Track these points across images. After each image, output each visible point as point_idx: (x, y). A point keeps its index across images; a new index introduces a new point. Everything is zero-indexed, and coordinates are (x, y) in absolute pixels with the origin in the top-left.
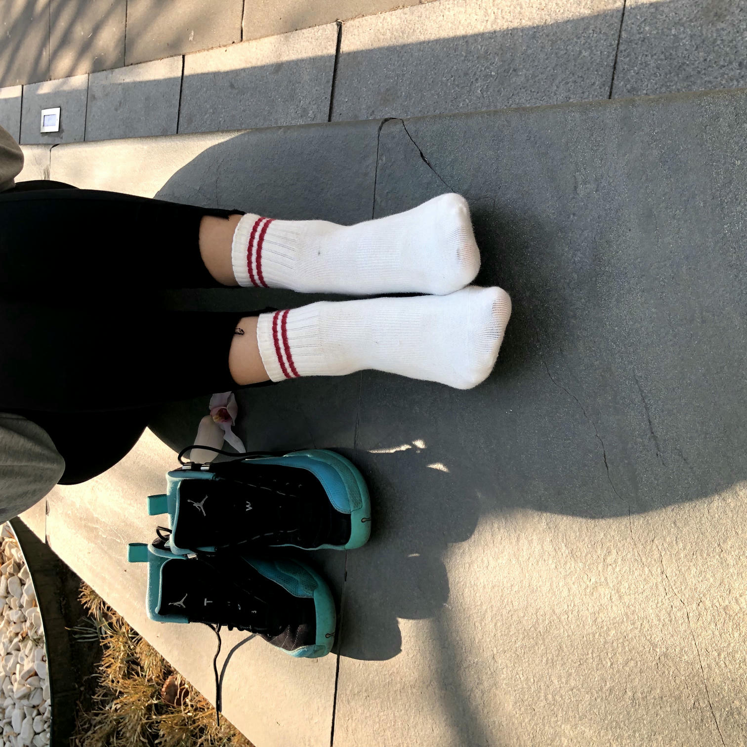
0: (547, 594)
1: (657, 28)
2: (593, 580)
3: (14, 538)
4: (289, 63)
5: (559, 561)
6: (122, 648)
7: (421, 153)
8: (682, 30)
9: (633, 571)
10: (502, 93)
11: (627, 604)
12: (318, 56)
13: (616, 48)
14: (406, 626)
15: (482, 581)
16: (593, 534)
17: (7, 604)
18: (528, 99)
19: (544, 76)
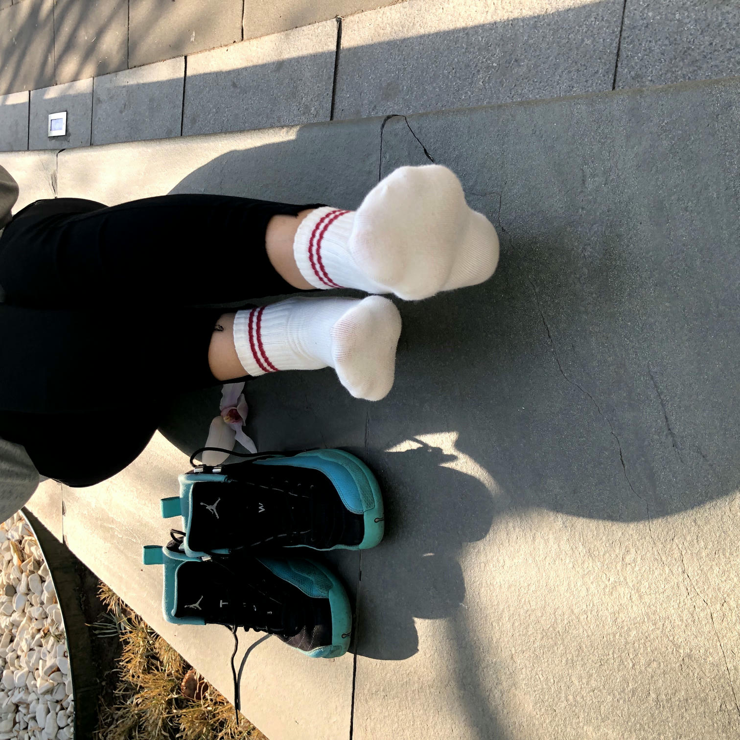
0: (565, 594)
1: (660, 14)
2: (612, 579)
3: (33, 536)
4: (290, 61)
5: (577, 561)
6: (141, 643)
7: (425, 150)
8: (686, 14)
9: (653, 571)
10: (505, 85)
11: (648, 604)
12: (319, 52)
13: (619, 36)
14: (422, 625)
15: (498, 581)
16: (611, 534)
17: (28, 601)
18: (530, 89)
19: (547, 66)
